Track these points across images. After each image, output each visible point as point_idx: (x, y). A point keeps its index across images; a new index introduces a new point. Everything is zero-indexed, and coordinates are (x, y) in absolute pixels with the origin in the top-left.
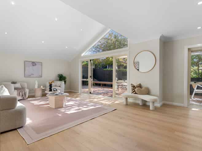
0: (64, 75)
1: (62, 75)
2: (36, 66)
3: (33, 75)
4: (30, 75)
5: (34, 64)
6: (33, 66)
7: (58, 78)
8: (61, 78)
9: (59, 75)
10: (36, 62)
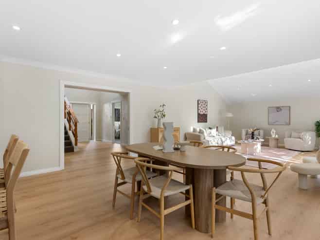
2: (282, 111)
5: (278, 109)
6: (278, 111)
10: (281, 107)
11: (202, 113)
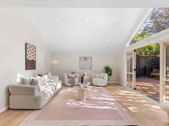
0: (110, 68)
1: (108, 67)
2: (88, 60)
3: (85, 67)
4: (83, 68)
6: (85, 60)
7: (105, 70)
8: (108, 70)
9: (106, 67)
10: (87, 57)
11: (30, 59)
